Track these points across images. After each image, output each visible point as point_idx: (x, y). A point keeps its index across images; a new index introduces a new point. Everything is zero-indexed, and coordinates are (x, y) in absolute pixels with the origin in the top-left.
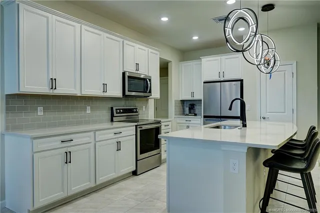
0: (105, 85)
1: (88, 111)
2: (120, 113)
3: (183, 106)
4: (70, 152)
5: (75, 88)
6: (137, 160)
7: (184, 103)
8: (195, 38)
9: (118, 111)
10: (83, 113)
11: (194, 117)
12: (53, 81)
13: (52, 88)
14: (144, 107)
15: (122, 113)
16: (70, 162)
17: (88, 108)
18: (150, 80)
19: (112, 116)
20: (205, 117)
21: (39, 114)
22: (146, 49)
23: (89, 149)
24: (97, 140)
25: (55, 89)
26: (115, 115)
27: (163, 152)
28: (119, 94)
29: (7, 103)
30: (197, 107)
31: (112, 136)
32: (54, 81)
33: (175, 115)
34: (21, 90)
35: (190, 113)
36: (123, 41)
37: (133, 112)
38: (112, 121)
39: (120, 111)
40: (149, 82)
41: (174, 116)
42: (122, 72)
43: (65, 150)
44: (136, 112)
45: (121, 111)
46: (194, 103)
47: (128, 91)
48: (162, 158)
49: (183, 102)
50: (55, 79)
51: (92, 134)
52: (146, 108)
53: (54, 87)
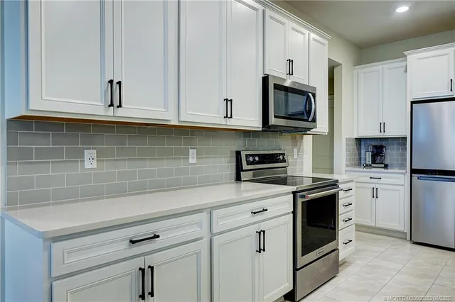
0: (229, 103)
1: (193, 160)
2: (253, 163)
3: (359, 149)
4: (152, 268)
5: (166, 106)
6: (295, 269)
7: (360, 145)
8: (402, 9)
9: (251, 159)
10: (181, 164)
11: (383, 170)
12: (114, 86)
13: (112, 105)
14: (295, 150)
15: (258, 163)
16: (152, 294)
17: (192, 152)
18: (314, 95)
19: (239, 169)
20: (413, 171)
21: (87, 165)
22: (306, 32)
23: (198, 254)
24: (215, 230)
25: (120, 106)
26: (245, 166)
27: (341, 247)
28: (255, 123)
29: (11, 140)
30: (388, 151)
31: (248, 218)
32: (116, 87)
33: (347, 166)
34: (31, 107)
35: (374, 162)
36: (264, 11)
37: (277, 161)
38: (238, 178)
39: (254, 159)
40: (313, 100)
41: (344, 168)
42: (261, 76)
43: (140, 263)
44: (284, 161)
45: (257, 159)
46: (384, 143)
47: (275, 117)
48: (340, 259)
49: (359, 141)
50: (119, 83)
51: (204, 216)
52: (298, 152)
53: (116, 103)
